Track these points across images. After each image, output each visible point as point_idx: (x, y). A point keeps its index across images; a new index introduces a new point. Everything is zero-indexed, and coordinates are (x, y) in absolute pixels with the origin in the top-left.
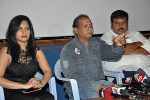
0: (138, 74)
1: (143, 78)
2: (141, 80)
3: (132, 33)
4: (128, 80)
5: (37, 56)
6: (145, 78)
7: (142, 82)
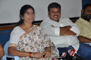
0: (70, 50)
1: (74, 53)
2: (73, 54)
3: (64, 20)
4: (64, 54)
6: (76, 52)
7: (73, 56)
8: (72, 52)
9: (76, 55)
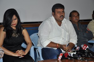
4: (78, 48)
5: (23, 33)
8: (85, 47)
9: (87, 49)
